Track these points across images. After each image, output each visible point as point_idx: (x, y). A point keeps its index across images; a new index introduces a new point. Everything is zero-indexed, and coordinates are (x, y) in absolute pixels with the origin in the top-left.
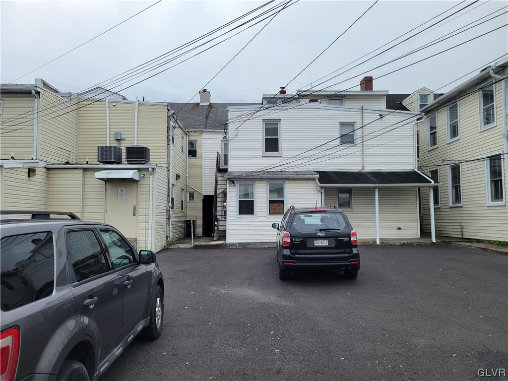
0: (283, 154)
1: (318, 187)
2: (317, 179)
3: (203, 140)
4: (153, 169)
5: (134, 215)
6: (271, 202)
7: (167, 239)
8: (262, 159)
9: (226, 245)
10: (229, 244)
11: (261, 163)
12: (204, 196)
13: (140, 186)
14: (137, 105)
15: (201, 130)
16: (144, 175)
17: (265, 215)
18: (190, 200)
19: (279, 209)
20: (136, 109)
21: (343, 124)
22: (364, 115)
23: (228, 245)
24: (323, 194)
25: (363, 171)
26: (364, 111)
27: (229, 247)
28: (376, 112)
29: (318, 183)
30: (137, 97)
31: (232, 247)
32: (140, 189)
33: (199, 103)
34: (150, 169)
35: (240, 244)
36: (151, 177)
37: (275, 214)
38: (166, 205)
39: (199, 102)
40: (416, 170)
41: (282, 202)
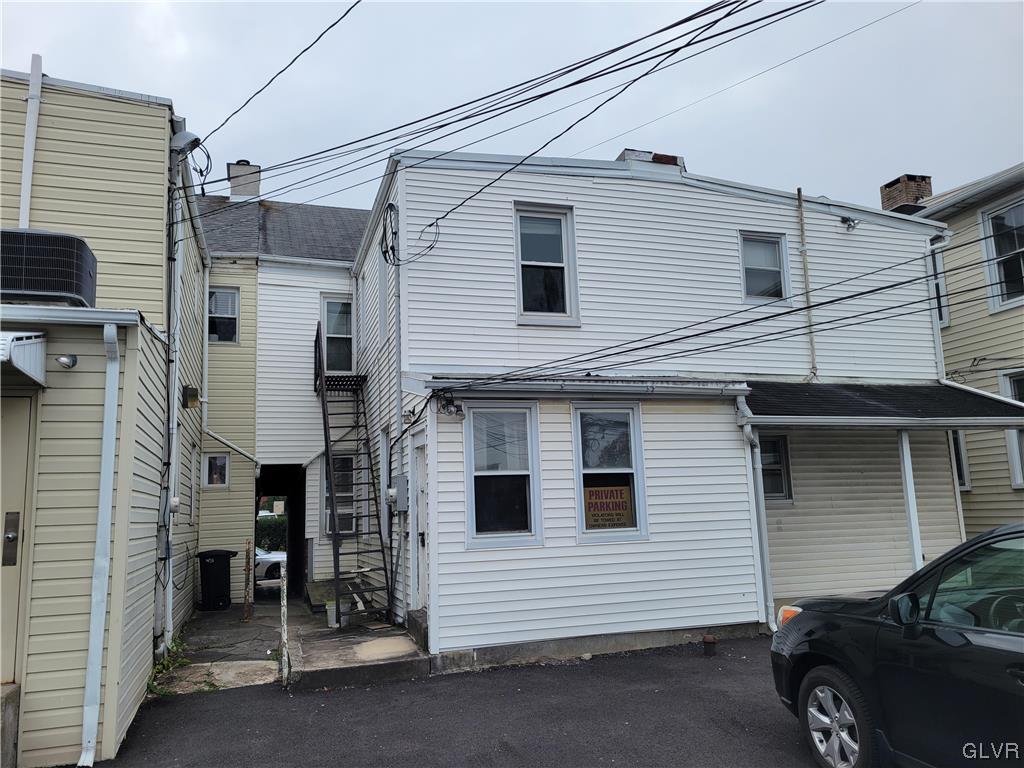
0: (583, 320)
1: (748, 428)
2: (741, 400)
3: (261, 290)
4: (123, 329)
5: (10, 560)
6: (589, 481)
7: (156, 646)
8: (516, 332)
9: (431, 661)
10: (444, 657)
11: (515, 348)
12: (265, 468)
13: (44, 413)
14: (35, 89)
15: (254, 254)
16: (74, 359)
17: (572, 533)
18: (211, 481)
19: (617, 506)
20: (33, 107)
21: (750, 238)
22: (805, 214)
23: (439, 662)
24: (758, 451)
25: (815, 381)
26: (804, 204)
27: (444, 668)
28: (833, 210)
29: (749, 412)
30: (36, 60)
31: (455, 670)
32: (44, 430)
33: (228, 198)
34: (110, 331)
35: (483, 651)
36: (113, 369)
37: (604, 526)
38: (155, 503)
39: (229, 195)
40: (945, 381)
41: (627, 480)
